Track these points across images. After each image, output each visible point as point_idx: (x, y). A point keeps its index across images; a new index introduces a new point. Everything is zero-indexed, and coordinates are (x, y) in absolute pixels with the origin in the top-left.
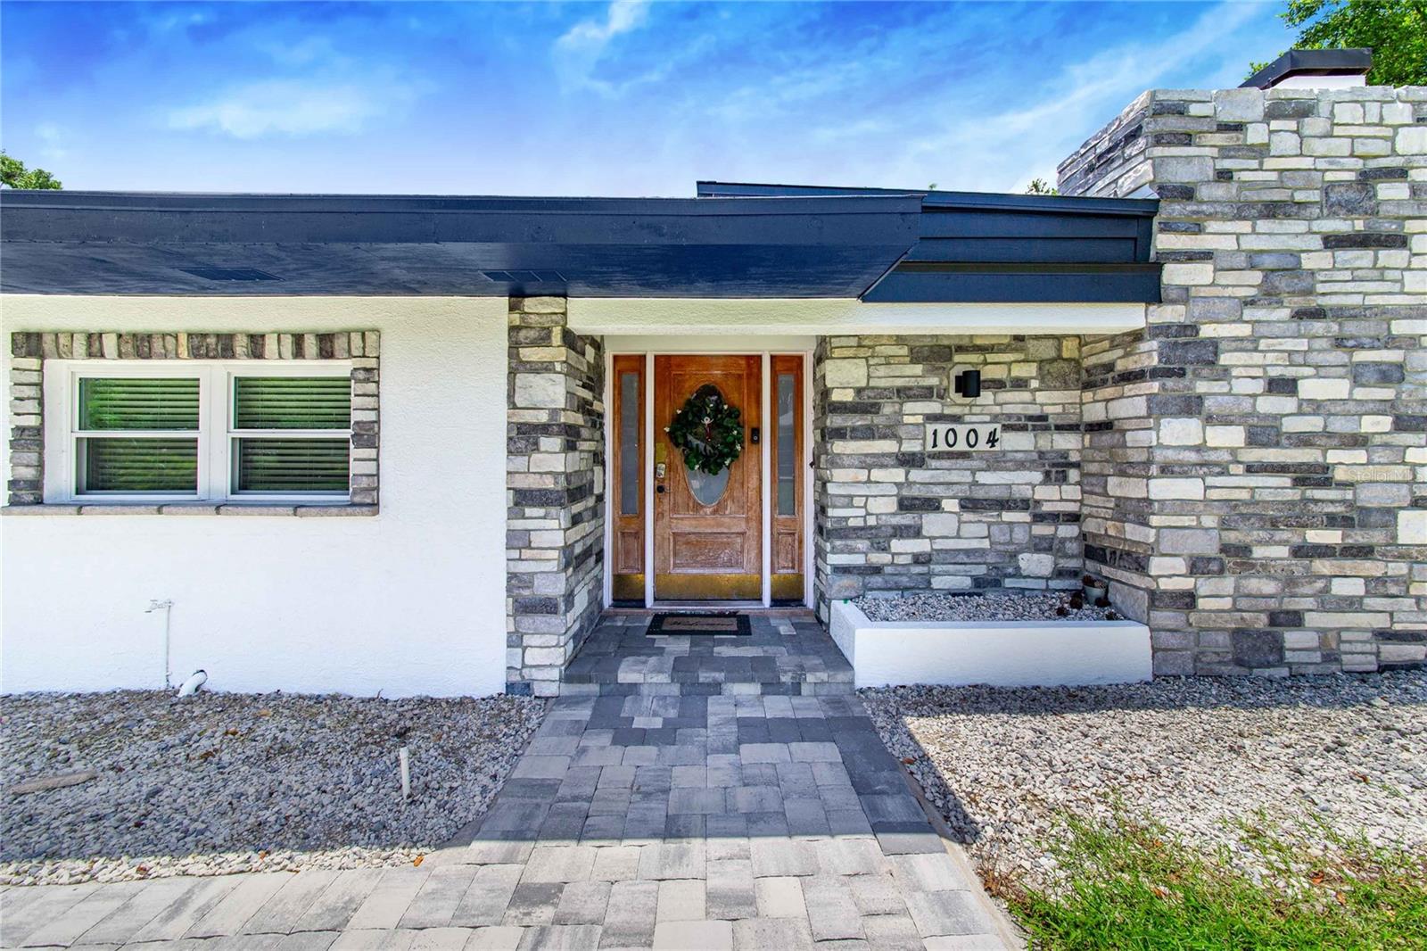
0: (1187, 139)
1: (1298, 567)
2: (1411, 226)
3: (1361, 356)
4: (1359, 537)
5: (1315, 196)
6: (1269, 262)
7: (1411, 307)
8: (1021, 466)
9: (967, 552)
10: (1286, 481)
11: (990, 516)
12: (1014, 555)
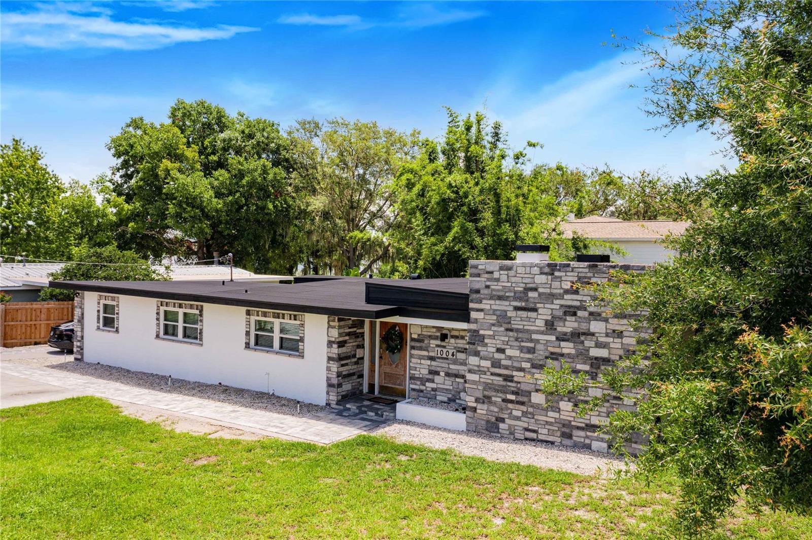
1: (504, 405)
2: (538, 305)
3: (523, 344)
4: (521, 399)
5: (512, 294)
6: (498, 313)
7: (537, 331)
9: (447, 390)
10: (501, 379)
11: (452, 379)
12: (459, 392)
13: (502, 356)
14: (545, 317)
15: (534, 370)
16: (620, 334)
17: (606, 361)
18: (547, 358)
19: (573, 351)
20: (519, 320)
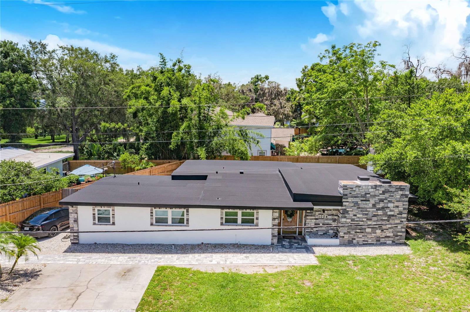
0: (347, 189)
1: (355, 234)
2: (370, 199)
3: (364, 212)
4: (362, 231)
5: (360, 196)
6: (355, 203)
7: (369, 208)
8: (330, 220)
9: (323, 230)
12: (328, 231)
13: (356, 217)
14: (372, 203)
15: (368, 221)
16: (397, 207)
17: (393, 216)
18: (373, 216)
19: (382, 213)
20: (362, 204)
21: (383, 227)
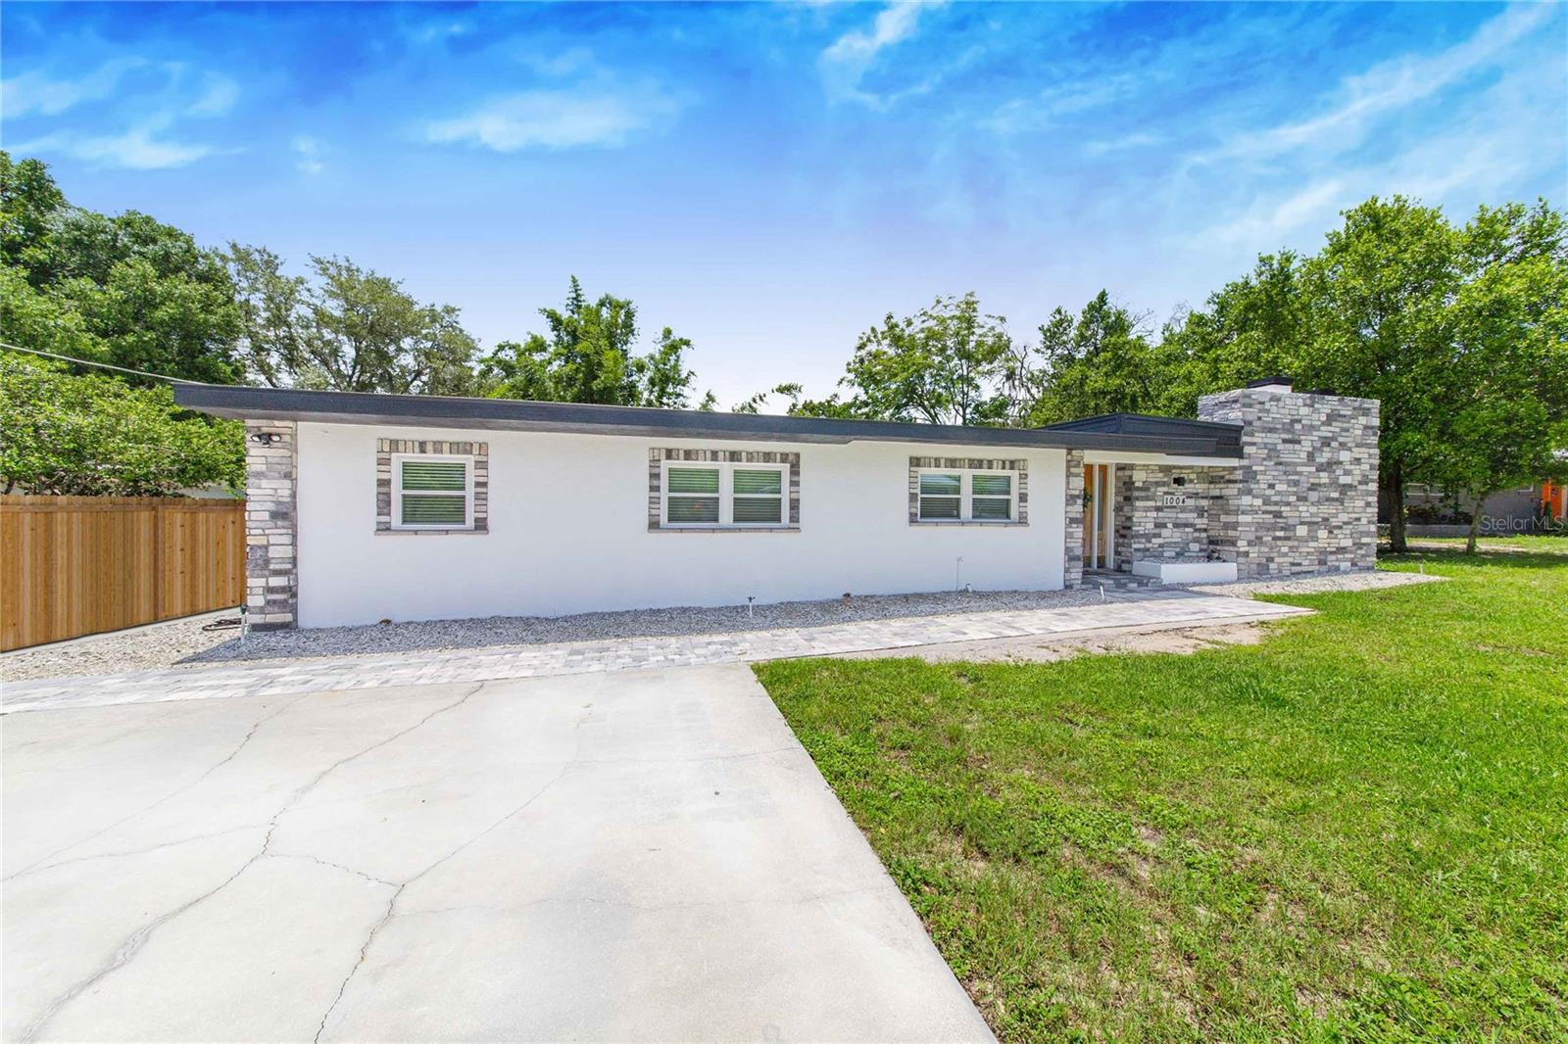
1: (1273, 543)
2: (1302, 437)
3: (1290, 477)
4: (1288, 534)
5: (1280, 426)
6: (1270, 447)
8: (1191, 511)
9: (1175, 543)
12: (1188, 544)
13: (1272, 492)
14: (1307, 449)
15: (1299, 503)
16: (1358, 461)
17: (1350, 486)
18: (1309, 489)
19: (1327, 481)
20: (1287, 453)
21: (1331, 520)
